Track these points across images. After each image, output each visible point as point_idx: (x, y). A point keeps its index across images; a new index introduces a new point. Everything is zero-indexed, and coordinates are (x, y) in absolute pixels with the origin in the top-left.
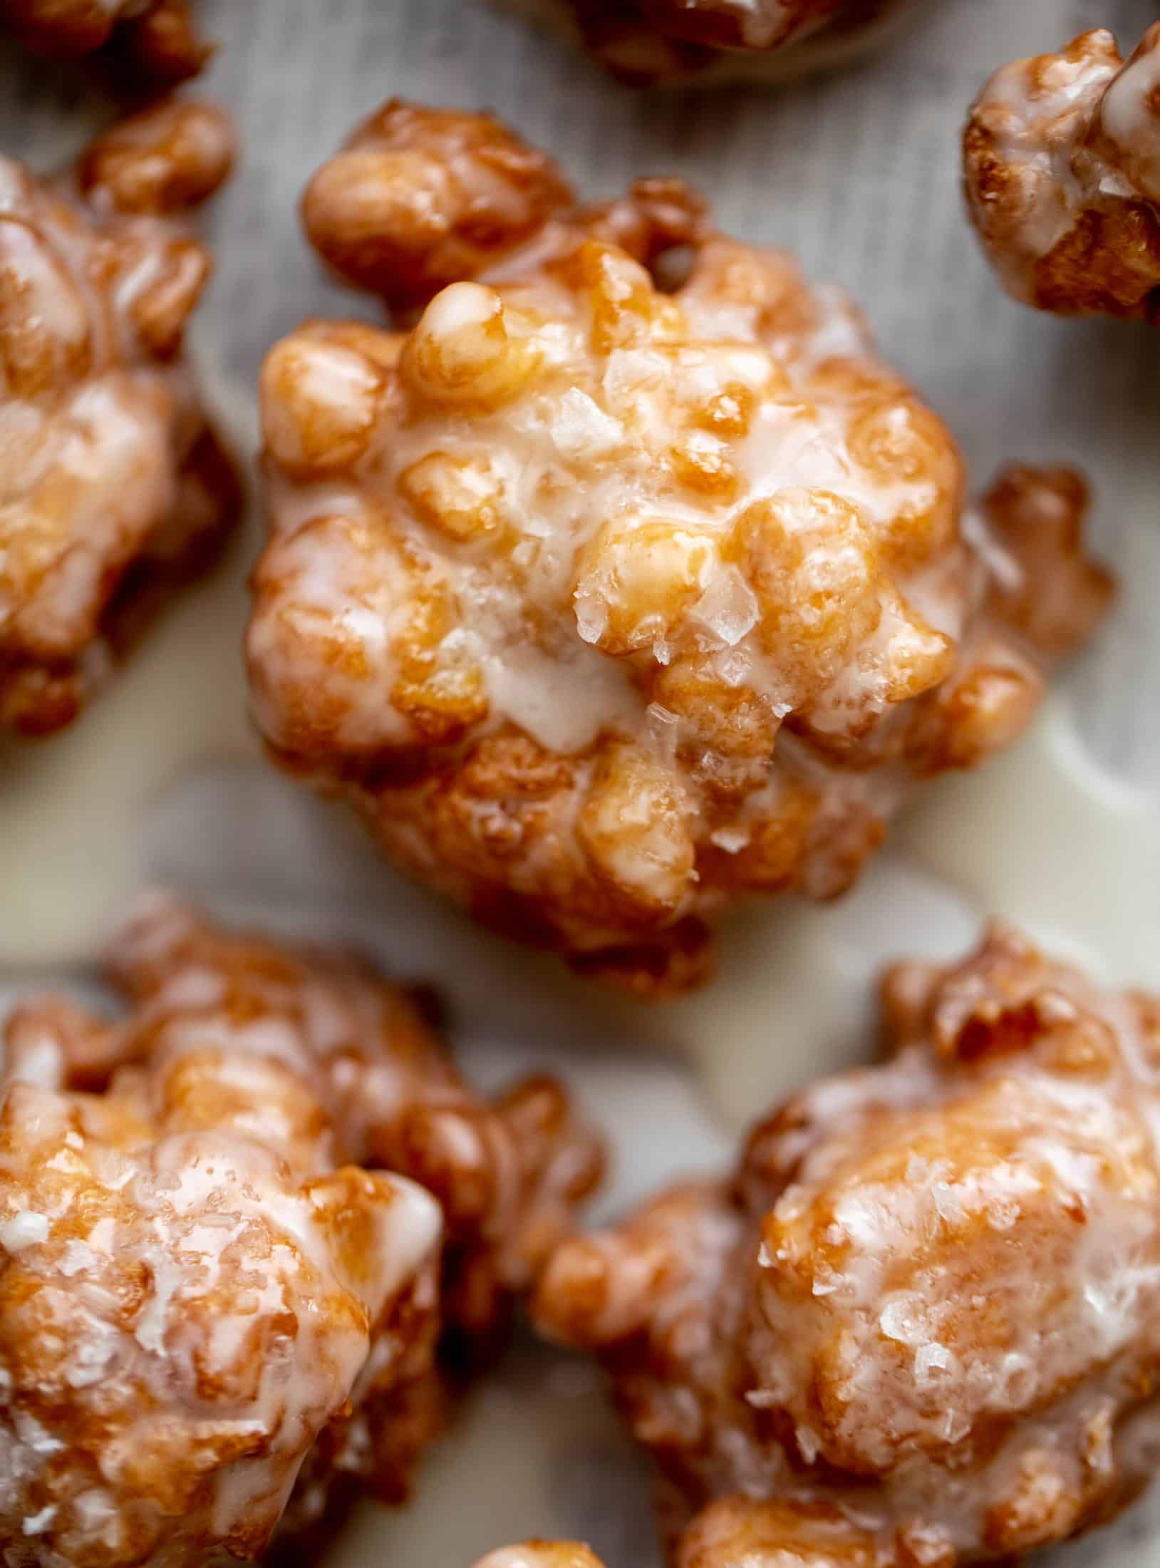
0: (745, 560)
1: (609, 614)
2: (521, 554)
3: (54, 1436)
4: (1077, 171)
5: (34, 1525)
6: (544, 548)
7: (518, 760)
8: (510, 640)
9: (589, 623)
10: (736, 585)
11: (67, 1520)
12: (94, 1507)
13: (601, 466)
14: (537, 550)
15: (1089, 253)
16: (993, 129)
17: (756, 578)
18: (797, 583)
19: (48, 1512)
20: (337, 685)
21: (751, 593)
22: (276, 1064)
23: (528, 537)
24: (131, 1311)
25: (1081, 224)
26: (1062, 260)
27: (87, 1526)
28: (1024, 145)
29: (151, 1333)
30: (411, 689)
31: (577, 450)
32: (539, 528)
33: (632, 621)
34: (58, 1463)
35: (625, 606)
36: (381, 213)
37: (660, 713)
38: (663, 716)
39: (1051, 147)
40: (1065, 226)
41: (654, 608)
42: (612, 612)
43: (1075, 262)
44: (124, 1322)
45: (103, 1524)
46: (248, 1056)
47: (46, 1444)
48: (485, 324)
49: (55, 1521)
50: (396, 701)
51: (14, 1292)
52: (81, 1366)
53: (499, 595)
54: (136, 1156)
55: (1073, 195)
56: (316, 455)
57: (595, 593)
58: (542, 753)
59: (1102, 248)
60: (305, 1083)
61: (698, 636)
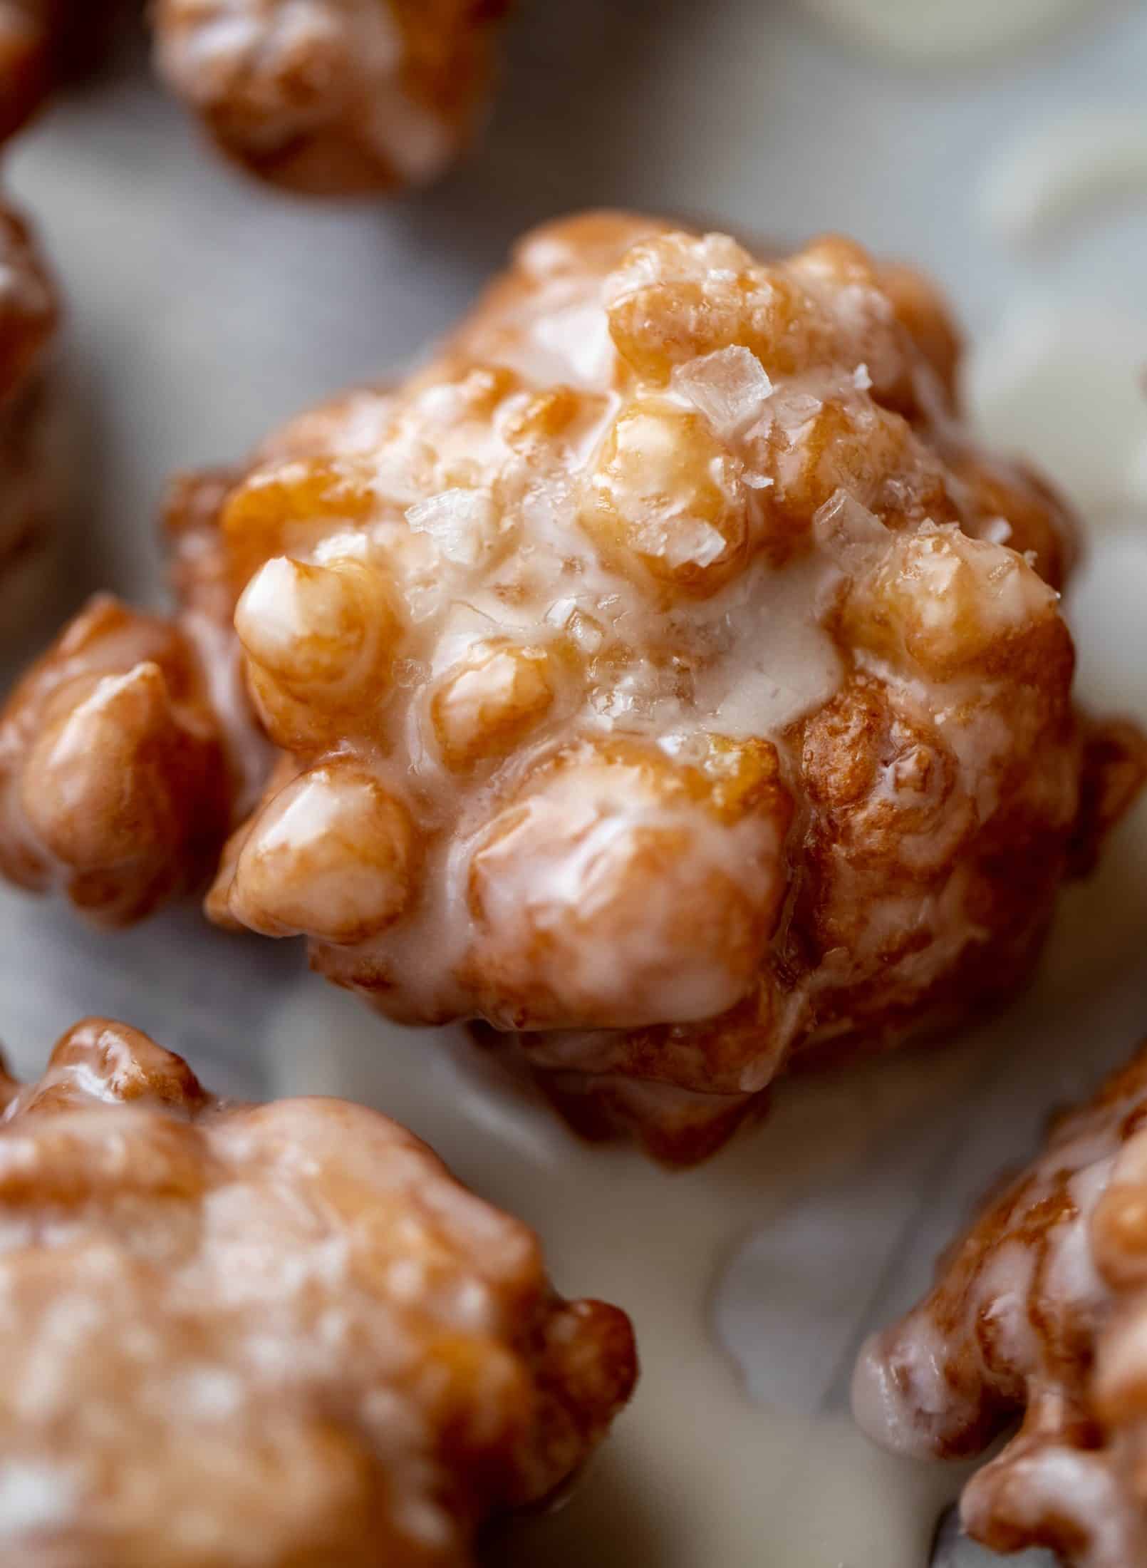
0: (675, 353)
1: (695, 516)
2: (586, 638)
6: (588, 609)
7: (834, 732)
8: (685, 695)
9: (699, 544)
10: (701, 372)
13: (507, 523)
14: (589, 620)
17: (700, 345)
18: (720, 296)
20: (688, 872)
21: (713, 355)
23: (568, 625)
30: (718, 796)
31: (481, 546)
32: (562, 607)
33: (710, 492)
35: (693, 492)
36: (114, 735)
37: (829, 509)
38: (835, 505)
41: (703, 462)
42: (693, 513)
48: (300, 576)
50: (729, 818)
53: (629, 681)
56: (393, 857)
57: (665, 528)
58: (832, 706)
61: (749, 437)
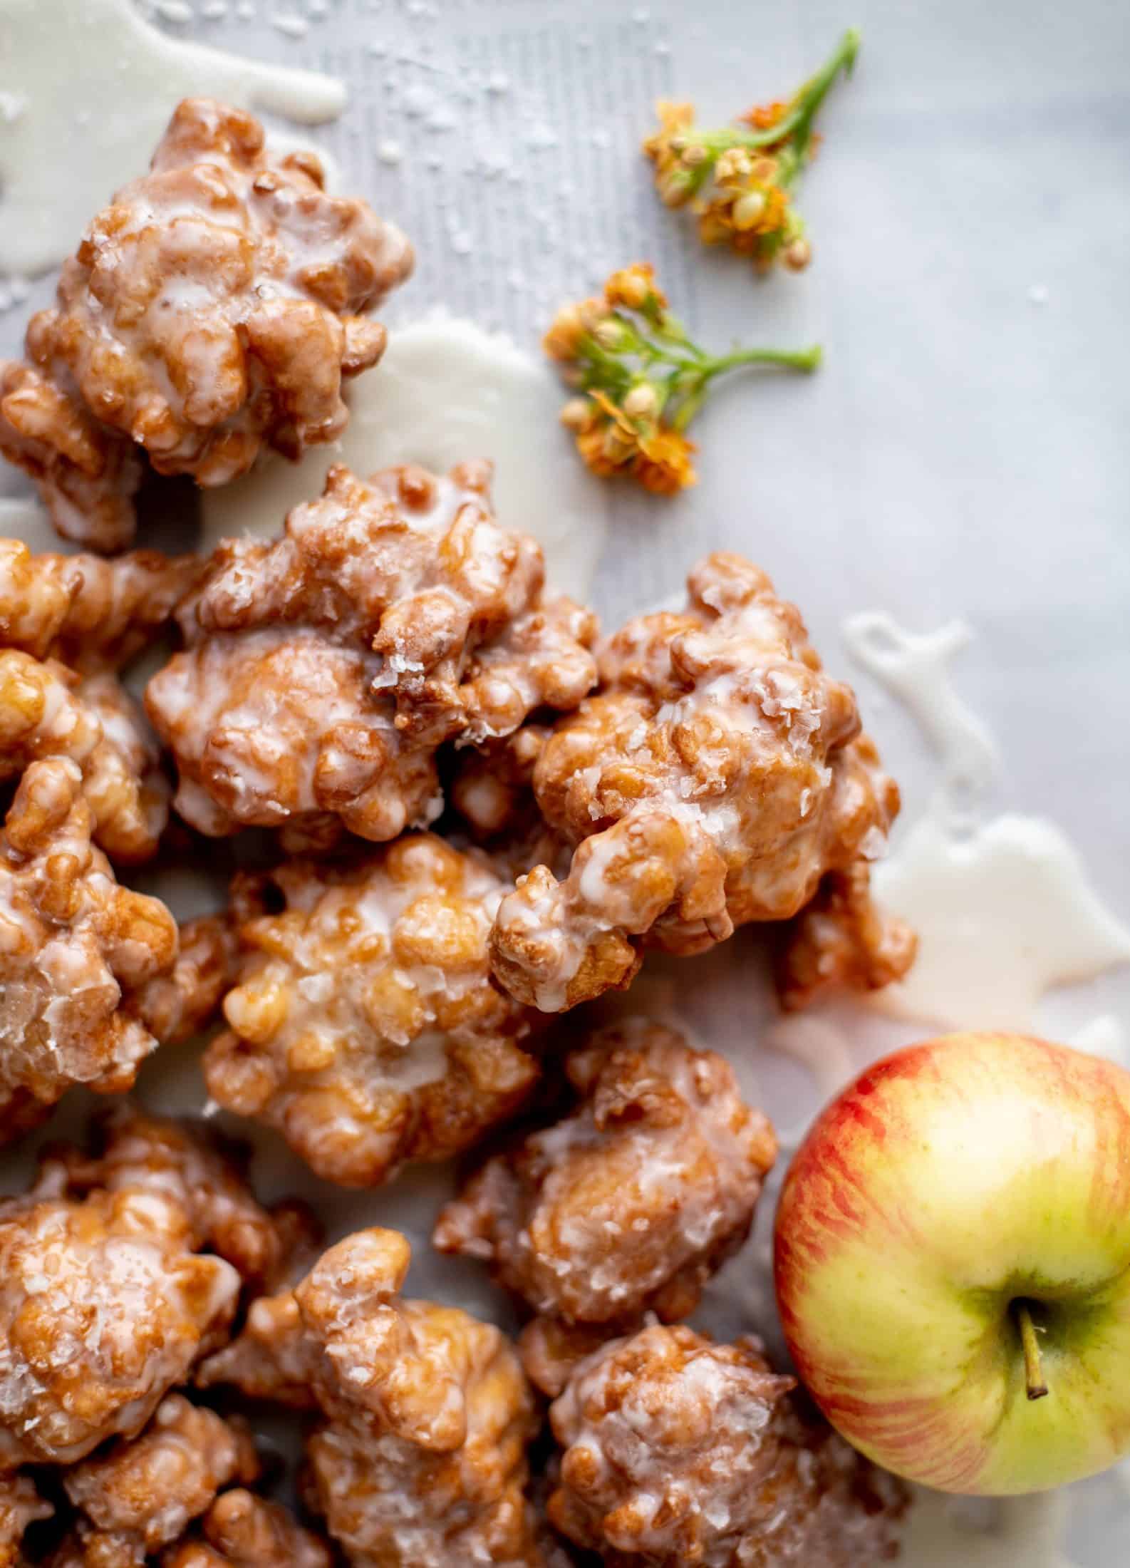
3: (41, 1386)
4: (575, 930)
5: (29, 1425)
11: (45, 1424)
12: (58, 1421)
15: (594, 966)
16: (523, 930)
19: (36, 1421)
22: (167, 1196)
24: (84, 1331)
25: (588, 954)
26: (582, 976)
27: (55, 1428)
28: (540, 930)
29: (92, 1343)
34: (42, 1397)
39: (557, 925)
40: (580, 958)
43: (589, 974)
44: (80, 1335)
45: (62, 1428)
46: (155, 1192)
47: (39, 1390)
49: (39, 1423)
51: (30, 1316)
52: (57, 1356)
54: (95, 1247)
55: (579, 943)
59: (600, 960)
60: (181, 1206)
